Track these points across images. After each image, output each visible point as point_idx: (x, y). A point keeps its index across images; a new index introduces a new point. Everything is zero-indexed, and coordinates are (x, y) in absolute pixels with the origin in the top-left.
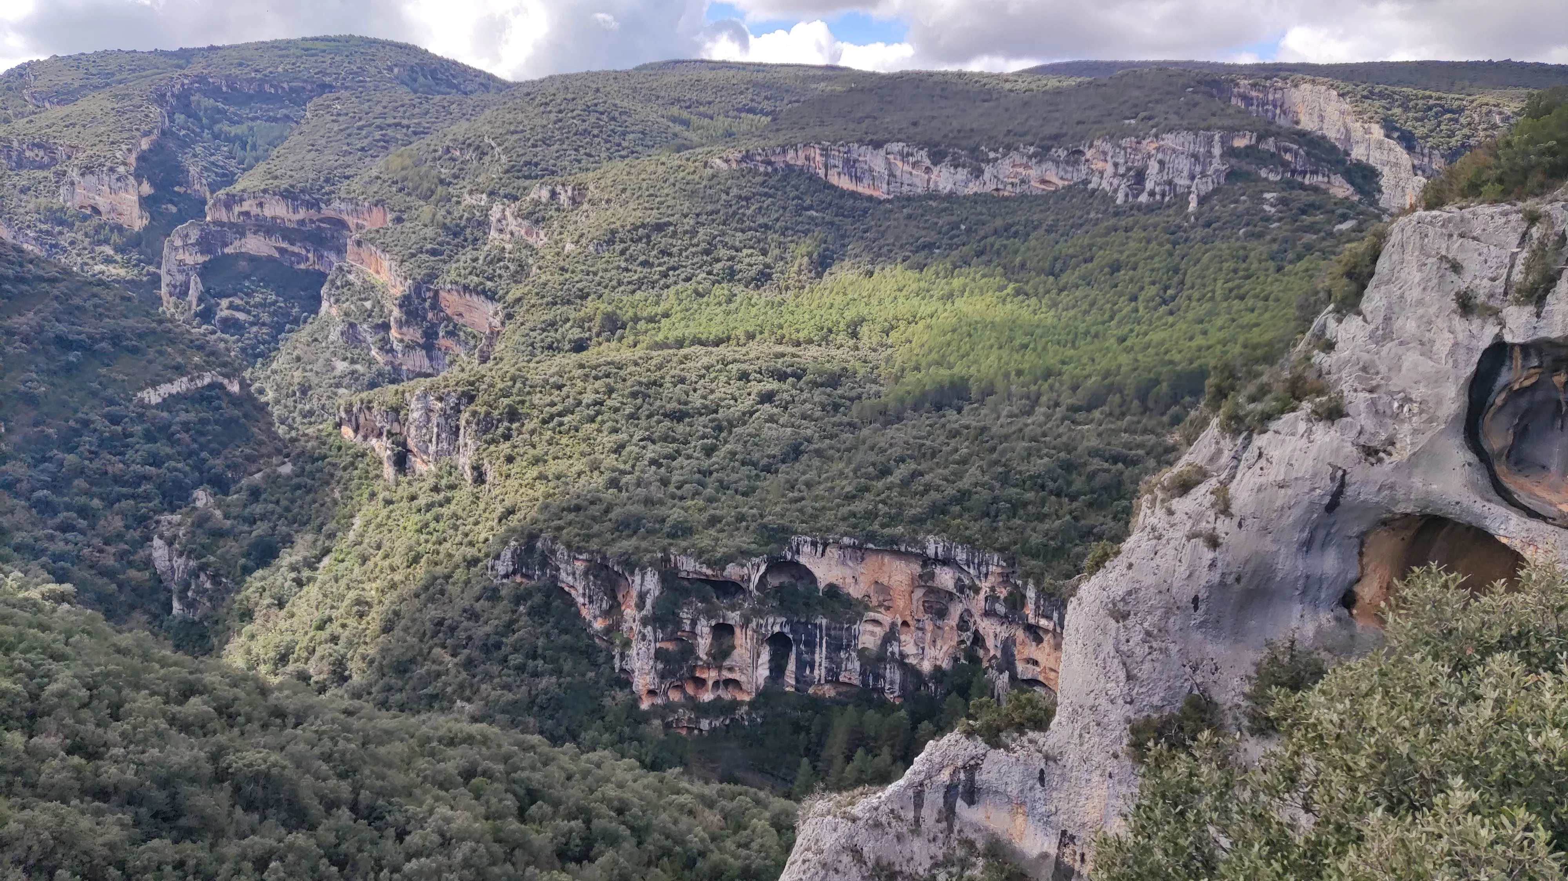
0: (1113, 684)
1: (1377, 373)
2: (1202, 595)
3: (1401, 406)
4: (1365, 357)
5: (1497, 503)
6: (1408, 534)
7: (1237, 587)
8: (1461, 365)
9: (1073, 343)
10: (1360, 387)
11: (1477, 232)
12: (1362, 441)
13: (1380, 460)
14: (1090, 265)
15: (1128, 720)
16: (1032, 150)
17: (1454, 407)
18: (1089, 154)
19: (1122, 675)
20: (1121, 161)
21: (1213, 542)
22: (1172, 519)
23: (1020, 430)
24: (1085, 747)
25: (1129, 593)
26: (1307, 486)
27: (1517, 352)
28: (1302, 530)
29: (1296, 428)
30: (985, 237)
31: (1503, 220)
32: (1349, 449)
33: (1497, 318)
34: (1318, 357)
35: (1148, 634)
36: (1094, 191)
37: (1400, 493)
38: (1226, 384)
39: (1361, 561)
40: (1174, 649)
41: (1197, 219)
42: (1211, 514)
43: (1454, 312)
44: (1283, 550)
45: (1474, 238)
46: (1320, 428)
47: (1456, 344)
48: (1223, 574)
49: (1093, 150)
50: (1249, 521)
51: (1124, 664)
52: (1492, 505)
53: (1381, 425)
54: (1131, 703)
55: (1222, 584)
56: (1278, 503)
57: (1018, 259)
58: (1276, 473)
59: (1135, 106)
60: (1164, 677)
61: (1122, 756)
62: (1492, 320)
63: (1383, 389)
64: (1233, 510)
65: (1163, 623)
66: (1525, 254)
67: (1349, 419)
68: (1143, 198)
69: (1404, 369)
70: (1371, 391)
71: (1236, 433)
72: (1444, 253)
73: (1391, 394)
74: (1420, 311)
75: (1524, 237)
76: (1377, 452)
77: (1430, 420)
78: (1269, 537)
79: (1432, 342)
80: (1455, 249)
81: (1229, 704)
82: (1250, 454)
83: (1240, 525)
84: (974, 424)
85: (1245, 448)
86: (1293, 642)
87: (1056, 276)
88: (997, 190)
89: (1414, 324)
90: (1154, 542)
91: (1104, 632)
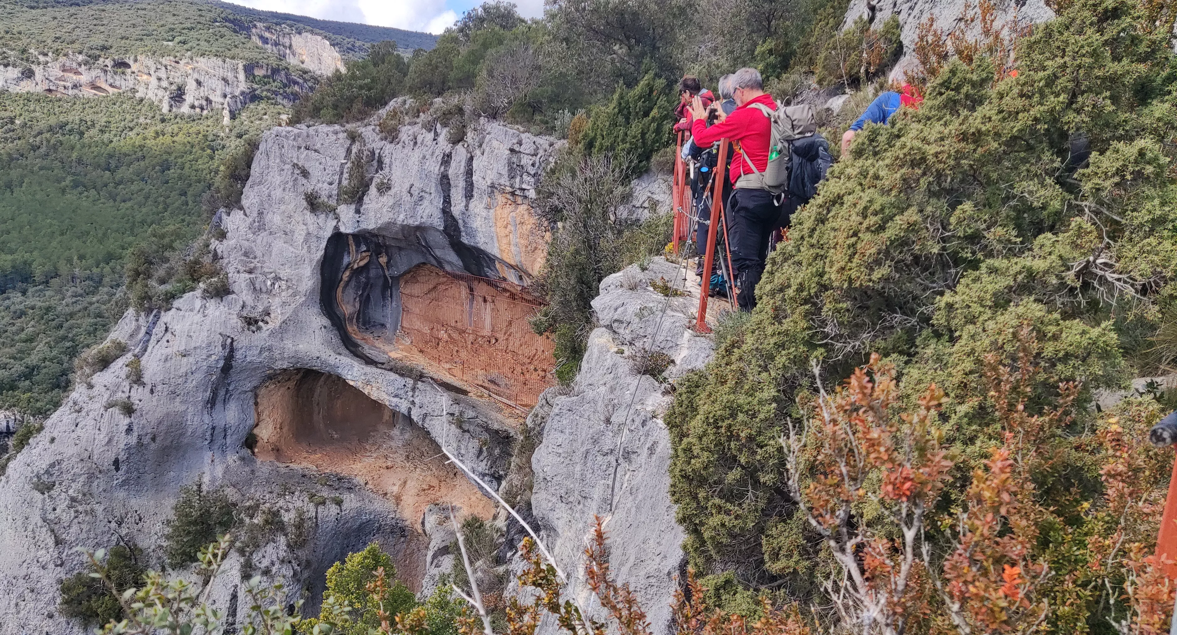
0: (43, 552)
1: (255, 258)
2: (122, 457)
3: (273, 284)
4: (246, 244)
5: (345, 356)
6: (291, 384)
7: (153, 446)
8: (314, 250)
9: (132, 229)
10: (242, 269)
11: (318, 146)
12: (244, 314)
13: (259, 328)
14: (142, 163)
15: (60, 581)
16: (80, 58)
17: (310, 283)
18: (134, 67)
19: (51, 541)
20: (163, 76)
21: (128, 409)
22: (92, 393)
23: (86, 309)
24: (21, 615)
25: (52, 465)
26: (204, 354)
27: (351, 241)
28: (205, 391)
29: (193, 304)
30: (40, 133)
31: (335, 137)
32: (235, 322)
33: (335, 214)
34: (214, 244)
35: (73, 500)
36: (142, 100)
37: (276, 354)
38: (142, 269)
39: (256, 410)
40: (99, 509)
41: (231, 130)
42: (126, 384)
43: (305, 208)
44: (191, 409)
45: (316, 151)
46: (212, 304)
47: (309, 234)
48: (140, 437)
49: (138, 64)
50: (159, 388)
51: (52, 531)
52: (342, 357)
53: (257, 299)
54: (61, 565)
55: (140, 444)
56: (183, 370)
57: (75, 155)
58: (178, 344)
59: (172, 30)
60: (92, 535)
61: (56, 615)
62: (331, 215)
63: (259, 271)
64: (146, 379)
65: (87, 487)
66: (349, 165)
67: (234, 296)
68: (185, 109)
69: (273, 254)
70: (250, 272)
71: (149, 311)
72: (295, 161)
73: (264, 274)
74: (283, 207)
75: (349, 151)
76: (256, 322)
77: (294, 295)
78: (178, 399)
79: (292, 232)
80: (303, 158)
81: (153, 547)
82: (158, 329)
83: (152, 392)
84: (39, 304)
85: (155, 323)
86: (200, 486)
87: (113, 172)
88: (50, 91)
89: (279, 218)
90: (75, 415)
91: (31, 504)
